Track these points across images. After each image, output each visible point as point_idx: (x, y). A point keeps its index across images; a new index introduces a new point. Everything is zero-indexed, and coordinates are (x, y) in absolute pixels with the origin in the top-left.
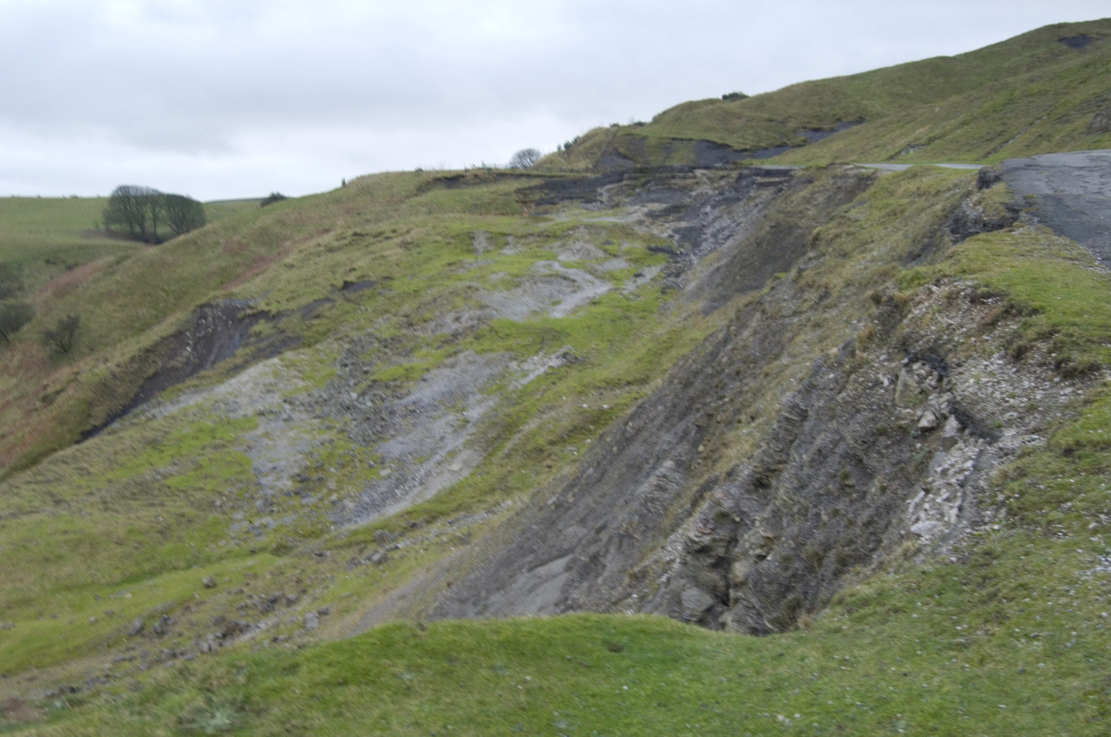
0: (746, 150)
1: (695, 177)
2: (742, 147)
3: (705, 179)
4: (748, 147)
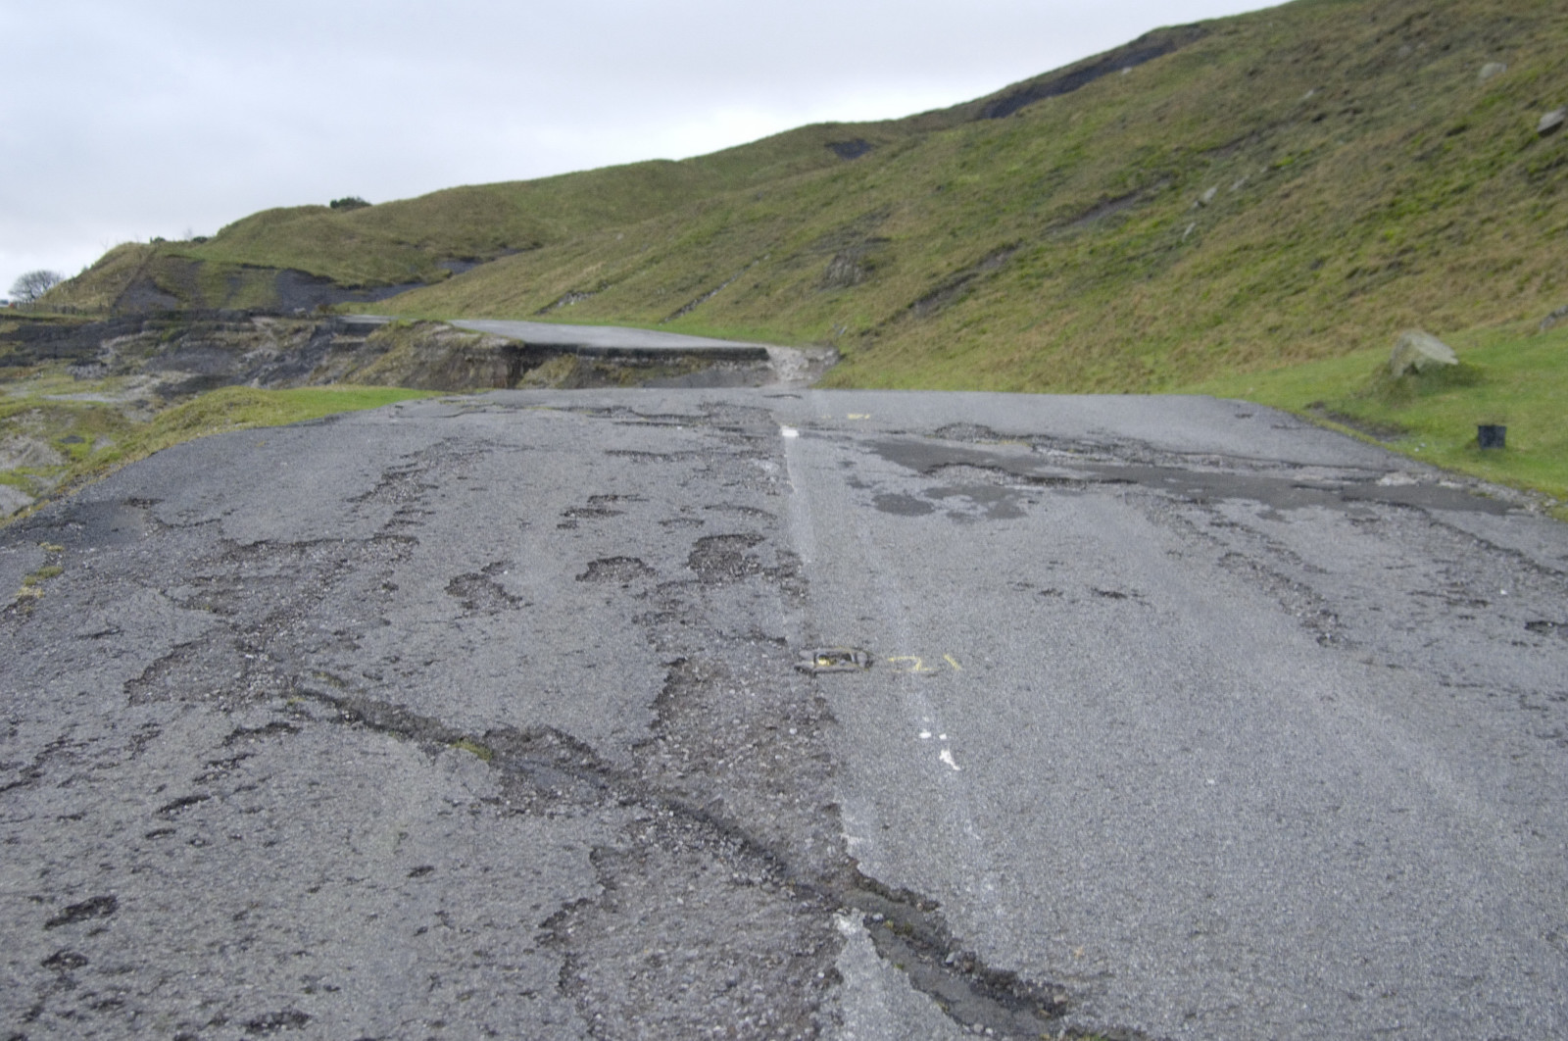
0: (356, 287)
1: (253, 329)
2: (352, 282)
3: (269, 333)
4: (360, 282)
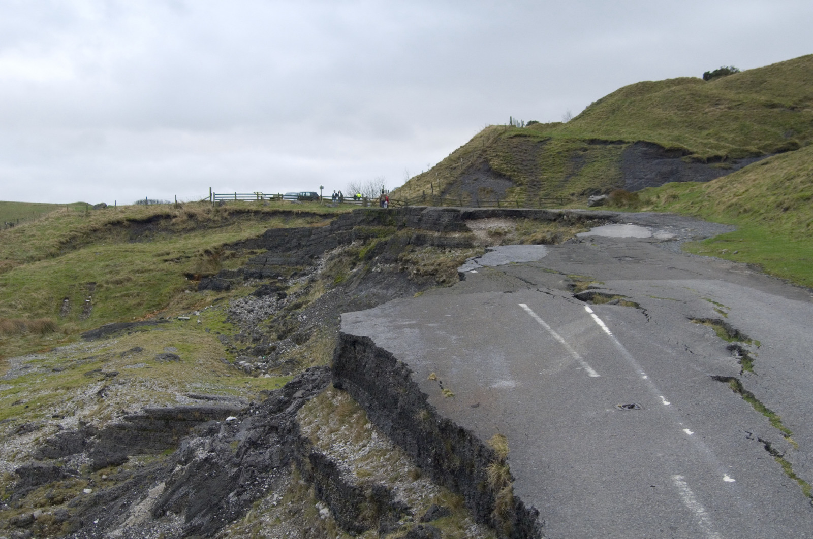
0: (717, 158)
1: (469, 241)
2: (713, 153)
4: (722, 153)
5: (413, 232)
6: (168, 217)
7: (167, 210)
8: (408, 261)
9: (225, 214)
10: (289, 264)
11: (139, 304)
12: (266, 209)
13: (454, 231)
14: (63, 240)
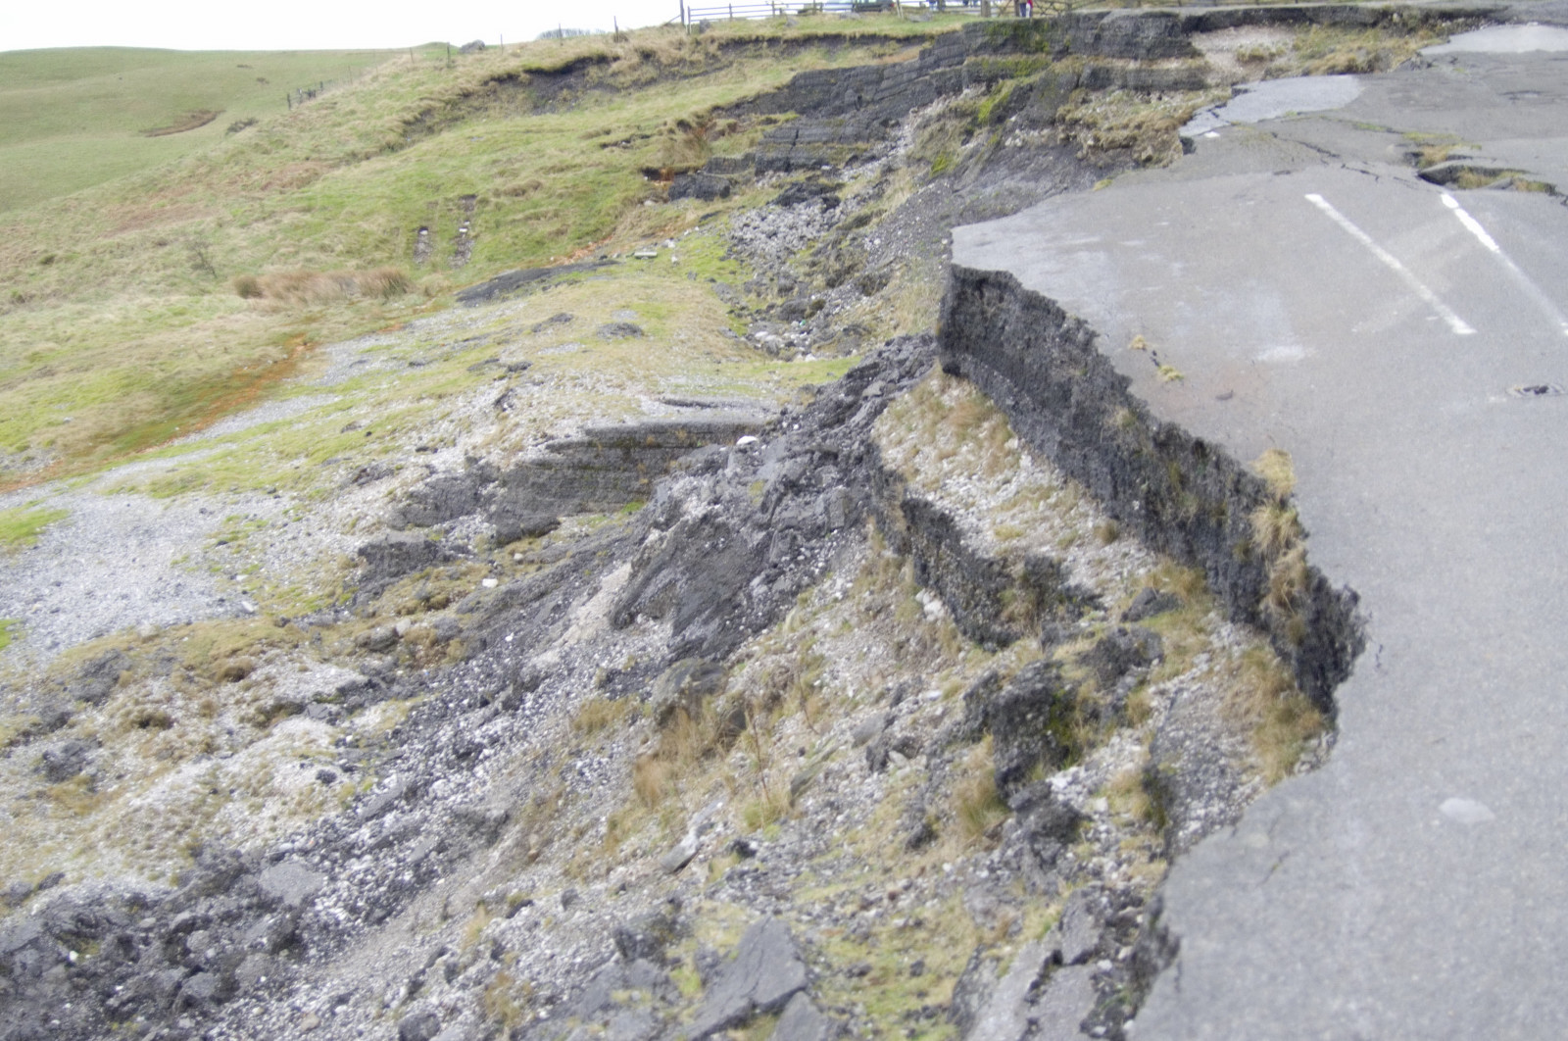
5: (1082, 64)
6: (602, 60)
7: (599, 48)
8: (1076, 122)
9: (713, 49)
10: (842, 139)
11: (560, 233)
12: (791, 34)
13: (1166, 56)
14: (409, 117)
